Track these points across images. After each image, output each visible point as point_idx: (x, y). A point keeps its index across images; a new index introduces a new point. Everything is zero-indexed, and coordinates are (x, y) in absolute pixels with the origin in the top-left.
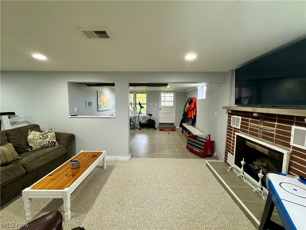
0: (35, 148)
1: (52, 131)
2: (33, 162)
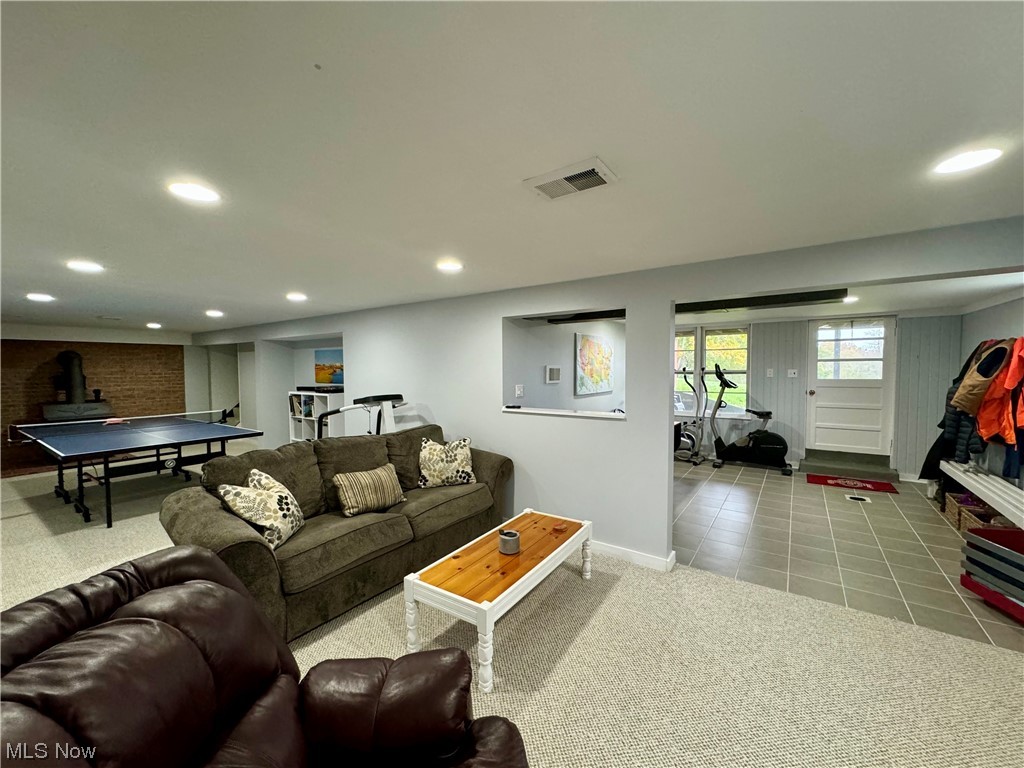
0: (431, 481)
1: (465, 446)
2: (425, 515)
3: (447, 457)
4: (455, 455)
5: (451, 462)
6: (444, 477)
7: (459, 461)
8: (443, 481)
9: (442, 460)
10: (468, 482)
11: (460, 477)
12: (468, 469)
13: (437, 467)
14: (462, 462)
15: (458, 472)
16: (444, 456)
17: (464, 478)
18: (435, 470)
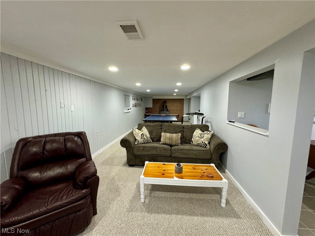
3: (200, 136)
4: (204, 136)
5: (201, 138)
6: (198, 143)
7: (204, 139)
8: (198, 144)
9: (198, 137)
10: (206, 147)
11: (203, 144)
12: (207, 142)
13: (196, 139)
14: (205, 139)
15: (203, 142)
16: (199, 135)
17: (204, 145)
18: (195, 139)
